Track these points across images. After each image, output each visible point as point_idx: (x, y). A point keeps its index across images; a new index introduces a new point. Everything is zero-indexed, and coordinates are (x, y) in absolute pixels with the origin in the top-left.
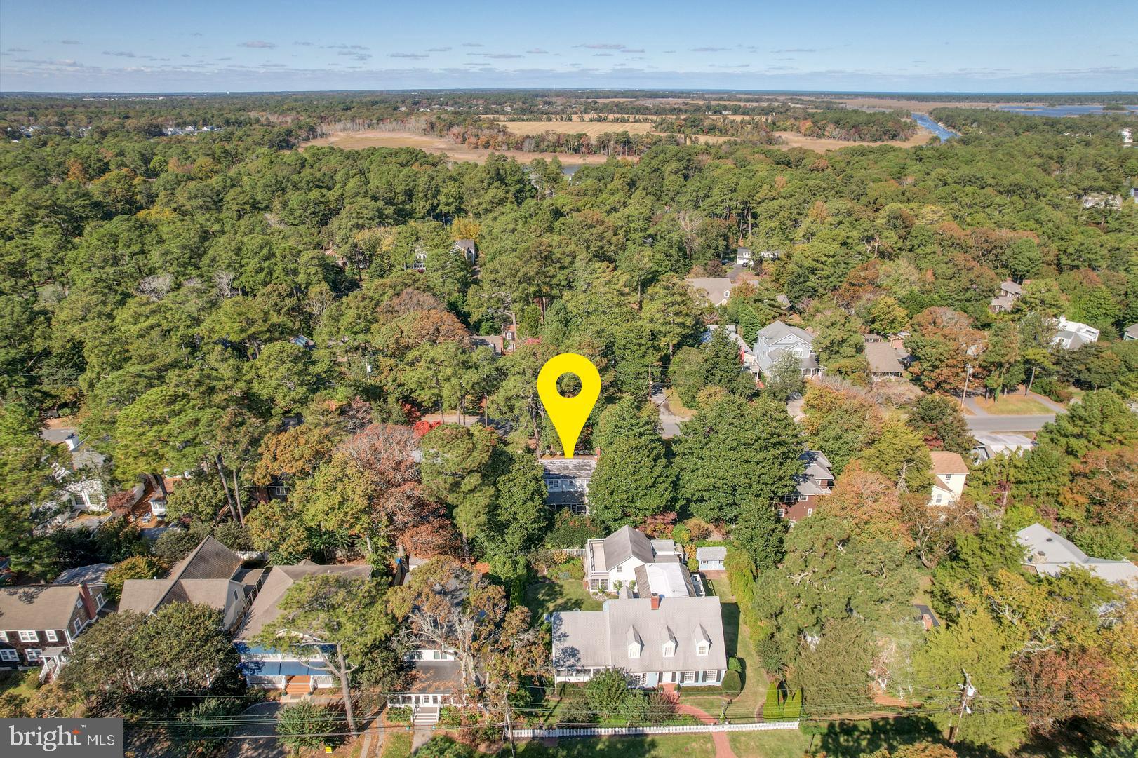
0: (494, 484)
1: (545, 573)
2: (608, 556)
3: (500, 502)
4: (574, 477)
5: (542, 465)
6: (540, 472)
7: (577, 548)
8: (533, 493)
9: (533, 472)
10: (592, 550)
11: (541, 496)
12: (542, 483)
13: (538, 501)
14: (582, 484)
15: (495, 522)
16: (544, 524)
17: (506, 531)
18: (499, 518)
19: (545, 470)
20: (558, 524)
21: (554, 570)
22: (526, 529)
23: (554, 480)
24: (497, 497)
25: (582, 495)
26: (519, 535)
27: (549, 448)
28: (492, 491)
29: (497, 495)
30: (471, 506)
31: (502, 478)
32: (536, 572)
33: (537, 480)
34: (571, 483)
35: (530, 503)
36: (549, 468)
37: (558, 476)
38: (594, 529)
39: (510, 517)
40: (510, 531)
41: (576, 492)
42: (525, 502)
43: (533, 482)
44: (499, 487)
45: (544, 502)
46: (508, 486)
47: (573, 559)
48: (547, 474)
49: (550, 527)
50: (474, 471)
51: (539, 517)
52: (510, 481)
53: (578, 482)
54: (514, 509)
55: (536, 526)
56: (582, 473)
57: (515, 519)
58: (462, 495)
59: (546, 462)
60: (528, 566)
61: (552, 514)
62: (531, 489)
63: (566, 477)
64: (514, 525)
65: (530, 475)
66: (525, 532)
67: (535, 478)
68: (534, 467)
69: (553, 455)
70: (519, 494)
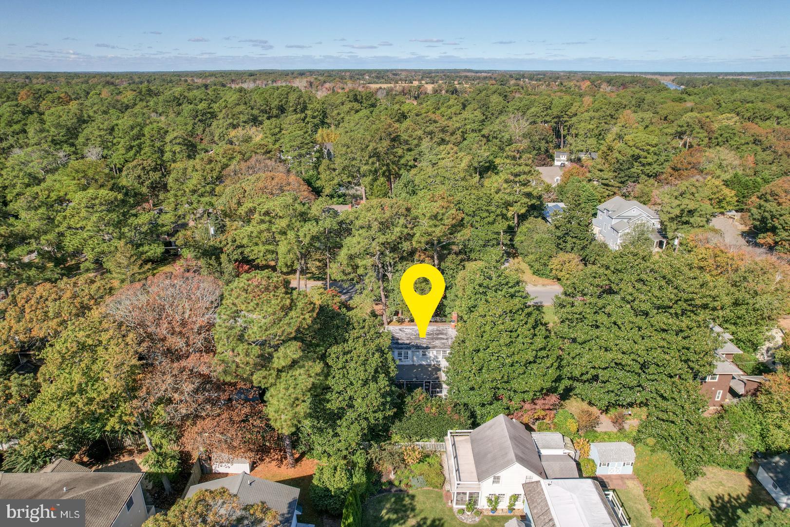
0: (323, 357)
1: (392, 476)
2: (479, 459)
3: (330, 382)
4: (427, 348)
5: (389, 332)
6: (386, 342)
7: (433, 441)
8: (376, 371)
9: (377, 341)
10: (454, 444)
11: (387, 373)
12: (389, 356)
13: (383, 381)
14: (439, 357)
15: (324, 410)
16: (391, 413)
17: (338, 422)
18: (329, 406)
19: (393, 338)
20: (409, 409)
21: (404, 473)
22: (366, 419)
23: (403, 351)
24: (327, 376)
25: (437, 369)
26: (356, 427)
27: (397, 313)
28: (318, 367)
29: (327, 372)
30: (287, 389)
31: (334, 349)
32: (380, 475)
33: (382, 352)
34: (424, 355)
35: (373, 385)
36: (397, 335)
37: (408, 347)
38: (456, 417)
39: (344, 404)
40: (344, 423)
41: (430, 365)
42: (365, 383)
43: (377, 355)
44: (330, 361)
45: (392, 381)
46: (342, 359)
47: (428, 456)
48: (396, 344)
49: (399, 414)
50: (291, 339)
51: (384, 404)
52: (345, 353)
53: (432, 354)
54: (350, 393)
55: (380, 415)
56: (437, 343)
57: (351, 406)
58: (274, 373)
59: (394, 329)
60: (370, 469)
61: (401, 396)
62: (374, 365)
63: (418, 347)
64: (350, 414)
65: (372, 346)
66: (364, 424)
67: (379, 350)
68: (379, 335)
69: (401, 321)
70: (357, 373)
